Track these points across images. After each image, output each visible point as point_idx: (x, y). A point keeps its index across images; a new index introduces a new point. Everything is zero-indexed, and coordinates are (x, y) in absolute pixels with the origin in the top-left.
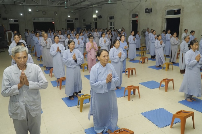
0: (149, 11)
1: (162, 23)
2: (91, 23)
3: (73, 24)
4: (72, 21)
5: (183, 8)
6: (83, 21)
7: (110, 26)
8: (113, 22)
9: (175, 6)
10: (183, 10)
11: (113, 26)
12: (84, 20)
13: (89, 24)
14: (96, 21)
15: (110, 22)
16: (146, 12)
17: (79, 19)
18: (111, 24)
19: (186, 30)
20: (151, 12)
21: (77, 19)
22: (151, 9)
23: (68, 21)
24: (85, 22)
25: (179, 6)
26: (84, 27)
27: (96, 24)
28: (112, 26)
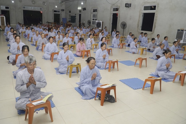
0: (128, 5)
1: (140, 17)
2: (76, 14)
3: (59, 14)
4: (59, 12)
5: (158, 4)
6: (68, 12)
7: (93, 17)
8: (96, 15)
9: (152, 2)
10: (158, 6)
11: (96, 17)
12: (70, 12)
13: (74, 15)
14: (80, 13)
15: (93, 15)
16: (126, 6)
17: (65, 10)
18: (94, 16)
19: (159, 35)
20: (131, 7)
21: (63, 10)
22: (131, 4)
23: (55, 11)
24: (70, 13)
25: (154, 2)
26: (69, 18)
27: (80, 15)
28: (94, 17)
